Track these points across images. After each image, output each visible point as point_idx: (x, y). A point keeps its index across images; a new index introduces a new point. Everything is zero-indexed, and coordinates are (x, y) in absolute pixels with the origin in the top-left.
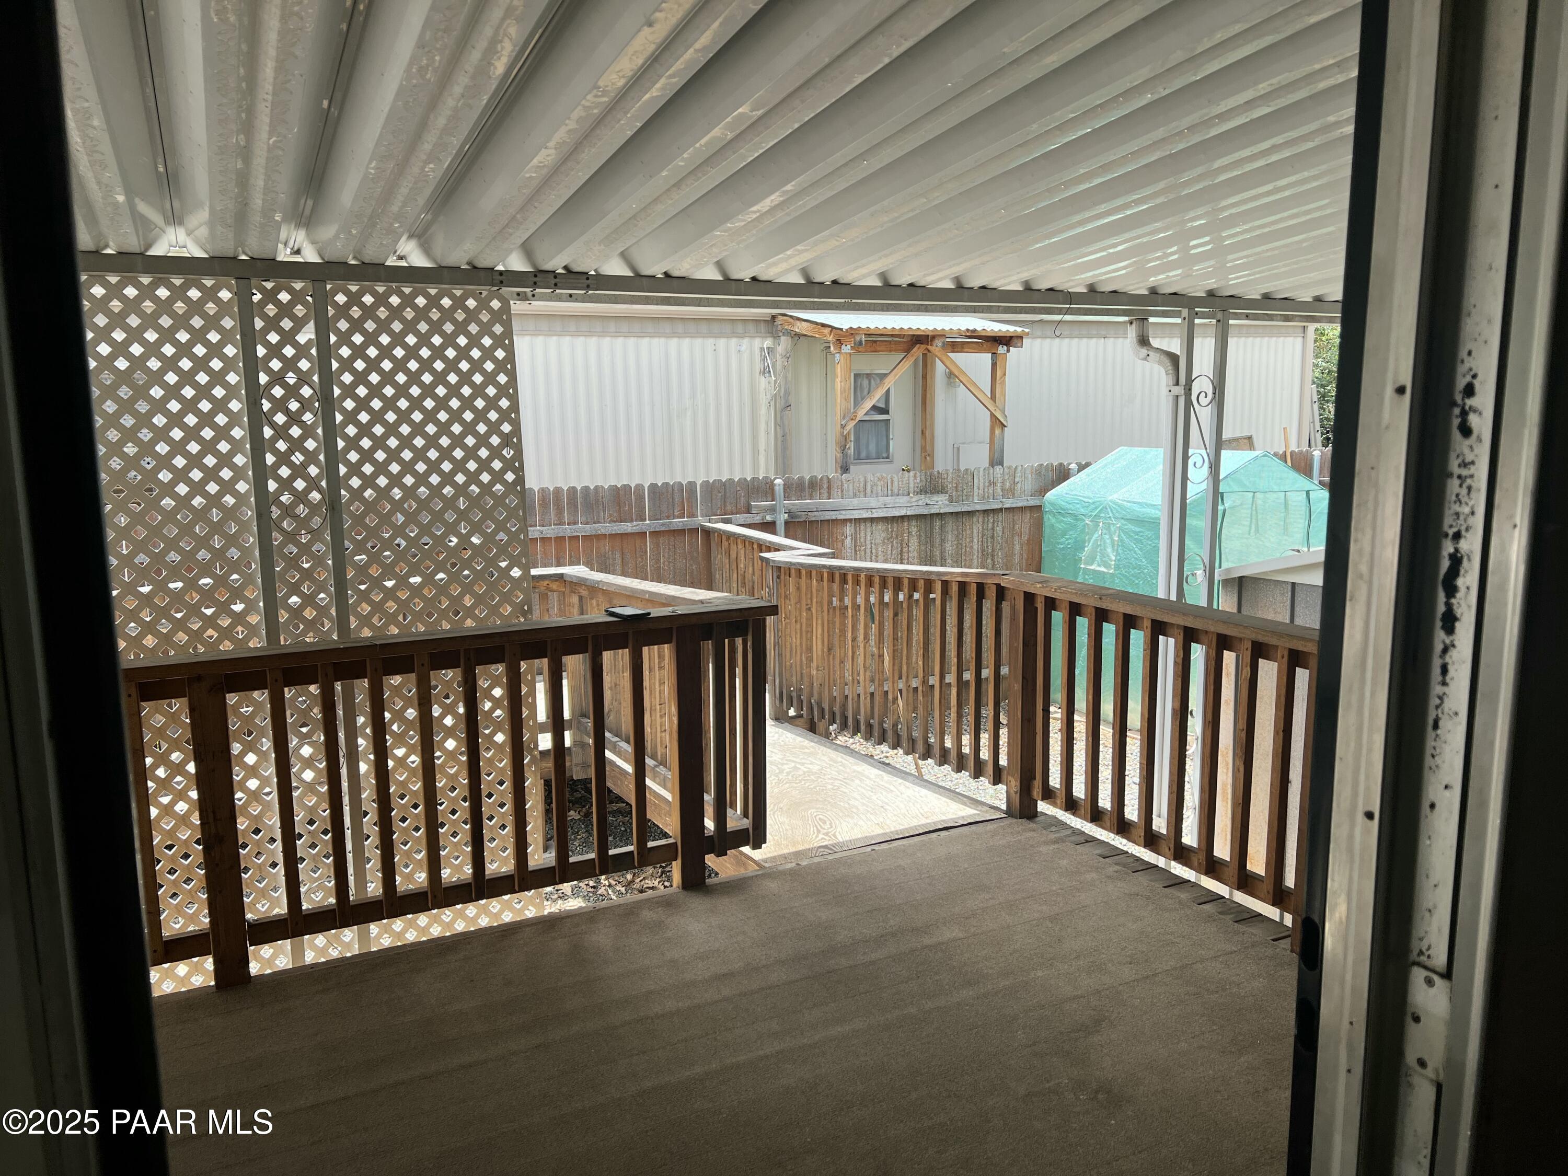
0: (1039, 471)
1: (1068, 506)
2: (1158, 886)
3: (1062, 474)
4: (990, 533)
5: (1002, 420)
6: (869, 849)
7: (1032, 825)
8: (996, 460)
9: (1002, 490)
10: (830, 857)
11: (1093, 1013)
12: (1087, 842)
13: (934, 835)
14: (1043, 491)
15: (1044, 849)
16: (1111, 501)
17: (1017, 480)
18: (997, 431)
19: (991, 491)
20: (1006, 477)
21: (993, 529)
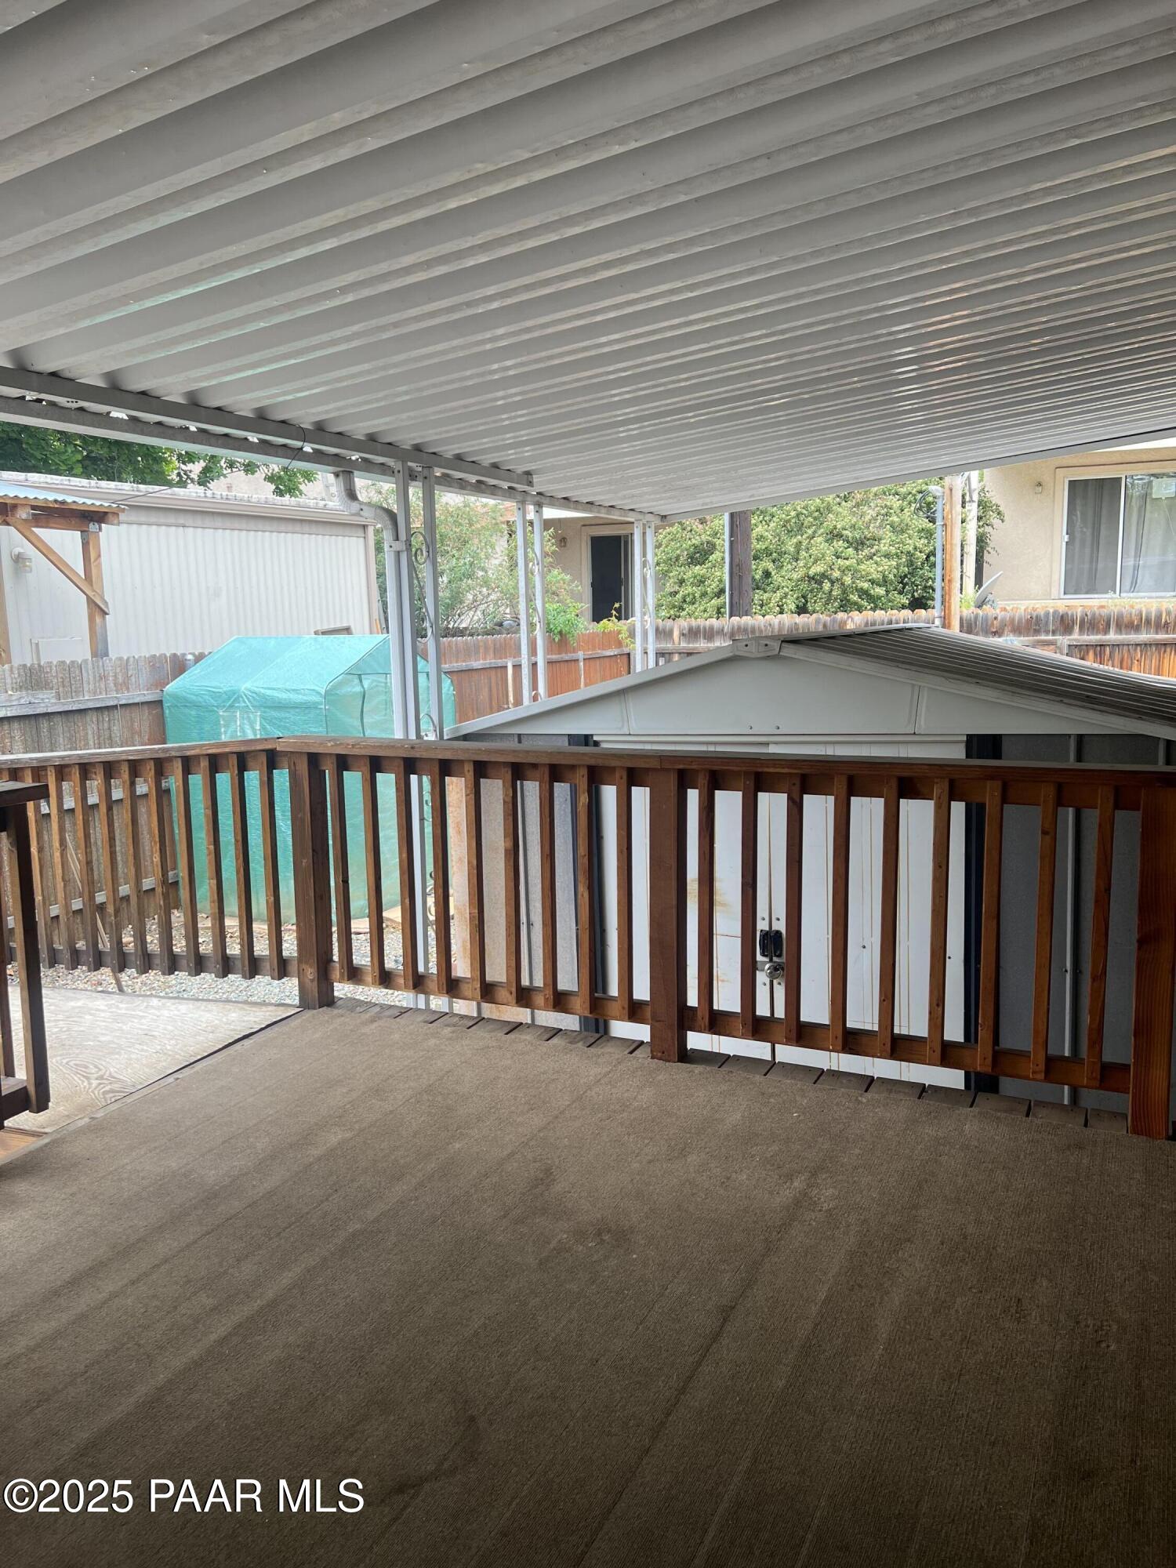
0: (155, 662)
1: (194, 698)
2: (500, 1034)
3: (179, 666)
4: (107, 733)
5: (103, 607)
6: (171, 1079)
7: (336, 1011)
8: (99, 649)
9: (115, 685)
10: (129, 1100)
11: (537, 1165)
12: (402, 1013)
13: (238, 1046)
14: (161, 684)
15: (366, 1030)
16: (246, 689)
17: (130, 673)
18: (98, 620)
19: (103, 686)
20: (118, 670)
21: (109, 729)
